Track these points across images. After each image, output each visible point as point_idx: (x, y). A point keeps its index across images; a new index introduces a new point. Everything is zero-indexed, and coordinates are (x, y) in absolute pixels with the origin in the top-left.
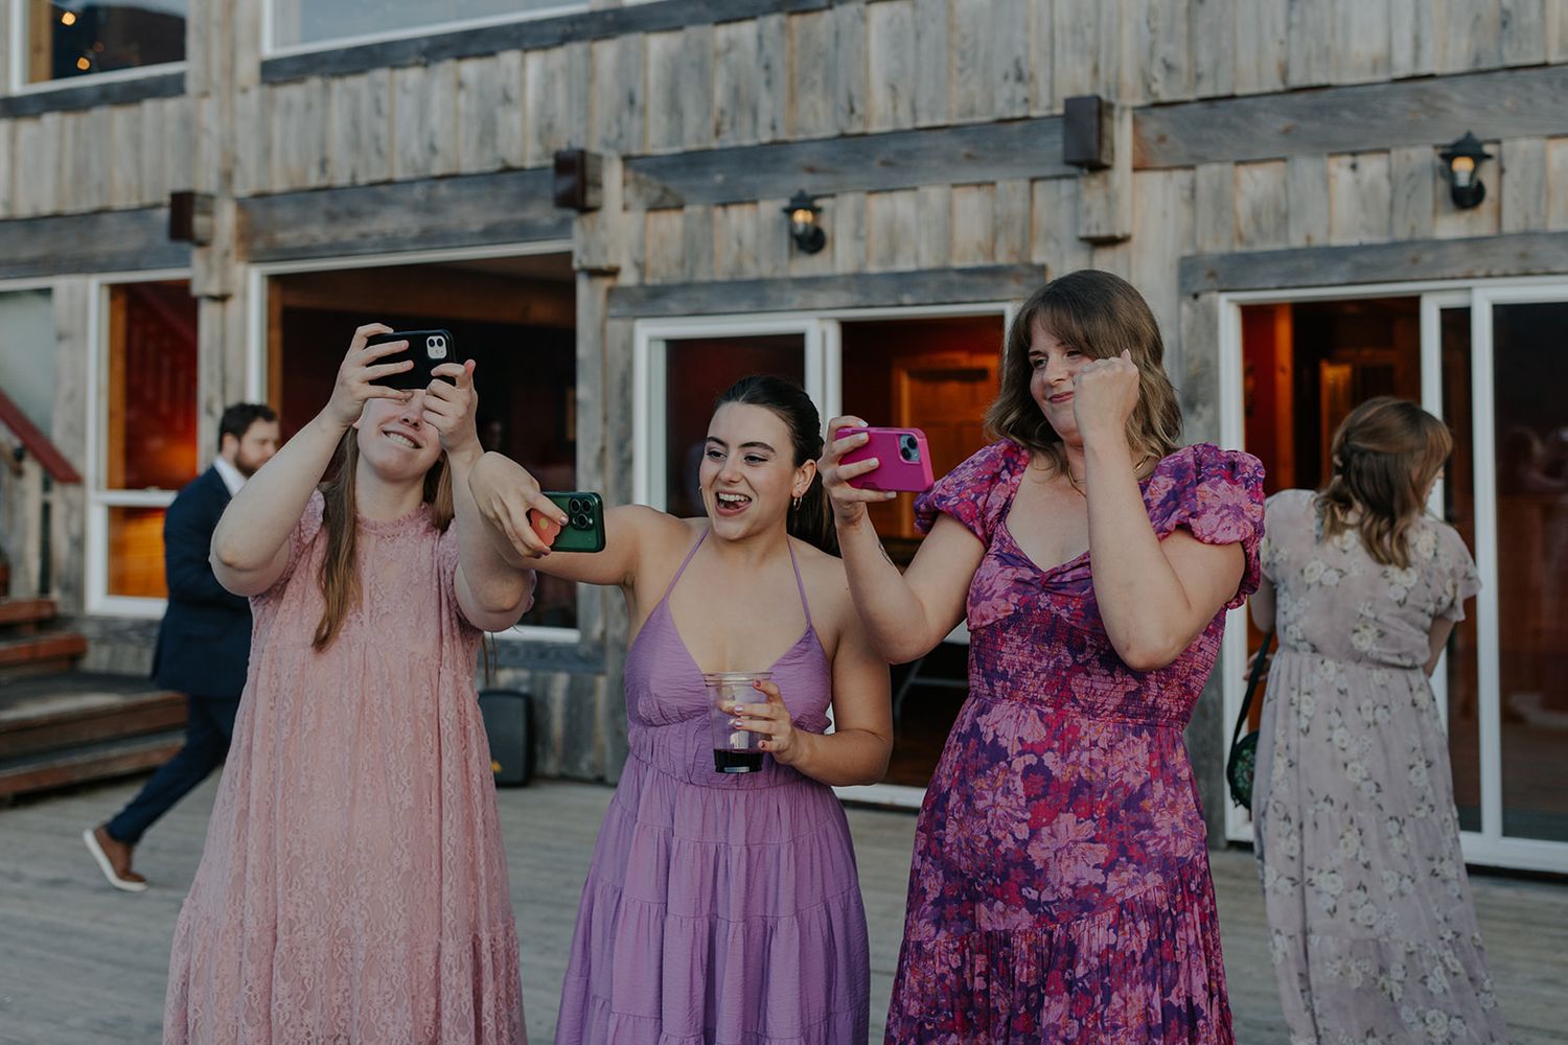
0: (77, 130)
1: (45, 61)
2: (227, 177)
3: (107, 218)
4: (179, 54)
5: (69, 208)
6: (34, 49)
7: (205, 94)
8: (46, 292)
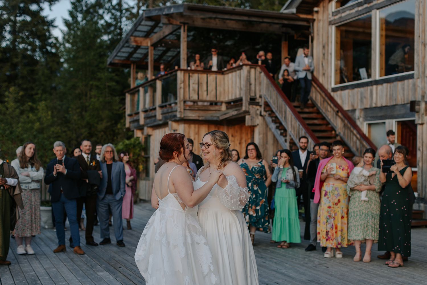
0: (390, 87)
1: (383, 71)
2: (423, 97)
3: (397, 106)
4: (412, 69)
5: (389, 104)
6: (381, 69)
7: (418, 78)
8: (384, 123)
